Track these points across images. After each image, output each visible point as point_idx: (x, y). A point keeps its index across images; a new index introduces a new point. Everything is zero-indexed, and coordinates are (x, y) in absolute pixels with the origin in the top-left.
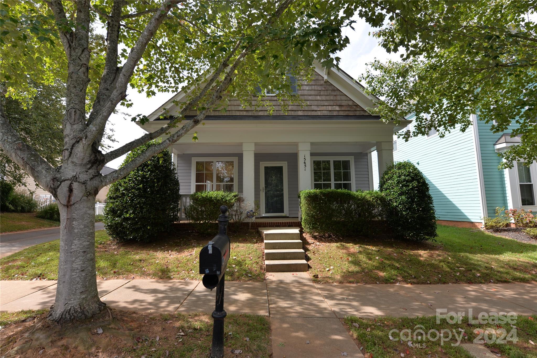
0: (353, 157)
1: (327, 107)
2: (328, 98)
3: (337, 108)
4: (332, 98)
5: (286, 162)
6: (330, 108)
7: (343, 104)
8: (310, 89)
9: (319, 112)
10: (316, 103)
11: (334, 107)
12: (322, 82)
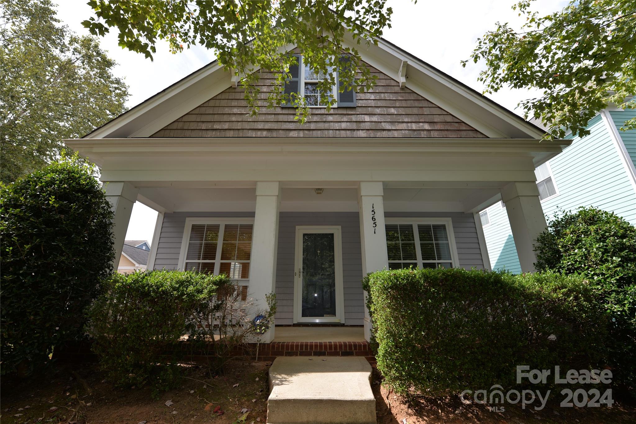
0: (450, 219)
1: (409, 124)
2: (409, 111)
3: (427, 127)
4: (415, 111)
5: (340, 227)
6: (414, 126)
7: (435, 121)
8: (378, 98)
9: (395, 132)
10: (388, 118)
11: (421, 124)
12: (397, 89)
